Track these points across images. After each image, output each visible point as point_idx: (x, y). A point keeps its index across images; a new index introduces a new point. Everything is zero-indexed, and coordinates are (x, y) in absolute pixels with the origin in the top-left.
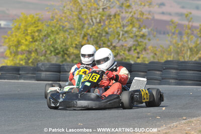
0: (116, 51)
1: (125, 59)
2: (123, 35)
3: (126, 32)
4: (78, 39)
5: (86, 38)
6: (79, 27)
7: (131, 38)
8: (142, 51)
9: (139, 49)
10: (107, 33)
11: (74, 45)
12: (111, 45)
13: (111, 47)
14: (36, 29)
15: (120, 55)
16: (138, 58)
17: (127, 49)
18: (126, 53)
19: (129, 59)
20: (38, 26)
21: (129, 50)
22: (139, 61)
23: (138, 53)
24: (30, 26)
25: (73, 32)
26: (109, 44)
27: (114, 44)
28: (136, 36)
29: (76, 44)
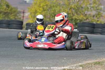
0: (87, 17)
2: (90, 8)
3: (92, 7)
5: (71, 10)
6: (68, 4)
7: (95, 10)
8: (100, 17)
9: (98, 16)
10: (82, 8)
12: (84, 13)
13: (84, 15)
15: (89, 19)
16: (98, 21)
17: (93, 16)
18: (92, 18)
19: (93, 21)
20: (46, 3)
22: (98, 22)
23: (98, 18)
25: (64, 6)
26: (83, 13)
27: (86, 13)
28: (97, 9)
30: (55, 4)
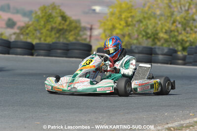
4: (168, 25)
5: (175, 24)
6: (169, 14)
10: (194, 20)
11: (164, 31)
14: (129, 15)
20: (131, 12)
24: (124, 12)
25: (163, 18)
26: (196, 30)
29: (166, 30)
30: (147, 13)
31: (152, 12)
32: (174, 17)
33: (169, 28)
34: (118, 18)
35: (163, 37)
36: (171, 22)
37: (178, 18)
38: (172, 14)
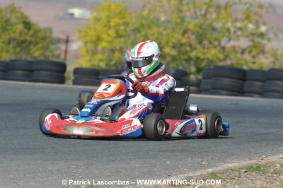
0: (226, 53)
1: (237, 63)
2: (235, 32)
3: (240, 29)
4: (176, 36)
5: (186, 35)
6: (179, 21)
7: (247, 37)
8: (258, 54)
9: (254, 52)
10: (214, 29)
11: (171, 44)
12: (219, 44)
13: (219, 48)
14: (122, 21)
15: (231, 59)
16: (254, 63)
17: (241, 51)
18: (239, 56)
19: (241, 65)
20: (124, 18)
21: (243, 52)
22: (255, 67)
23: (254, 57)
24: (114, 17)
25: (170, 26)
26: (216, 43)
27: (223, 44)
28: (253, 34)
29: (174, 43)
30: (146, 19)
31: (154, 18)
32: (186, 24)
33: (178, 41)
34: (105, 26)
35: (169, 54)
36: (182, 31)
37: (191, 26)
38: (183, 20)
